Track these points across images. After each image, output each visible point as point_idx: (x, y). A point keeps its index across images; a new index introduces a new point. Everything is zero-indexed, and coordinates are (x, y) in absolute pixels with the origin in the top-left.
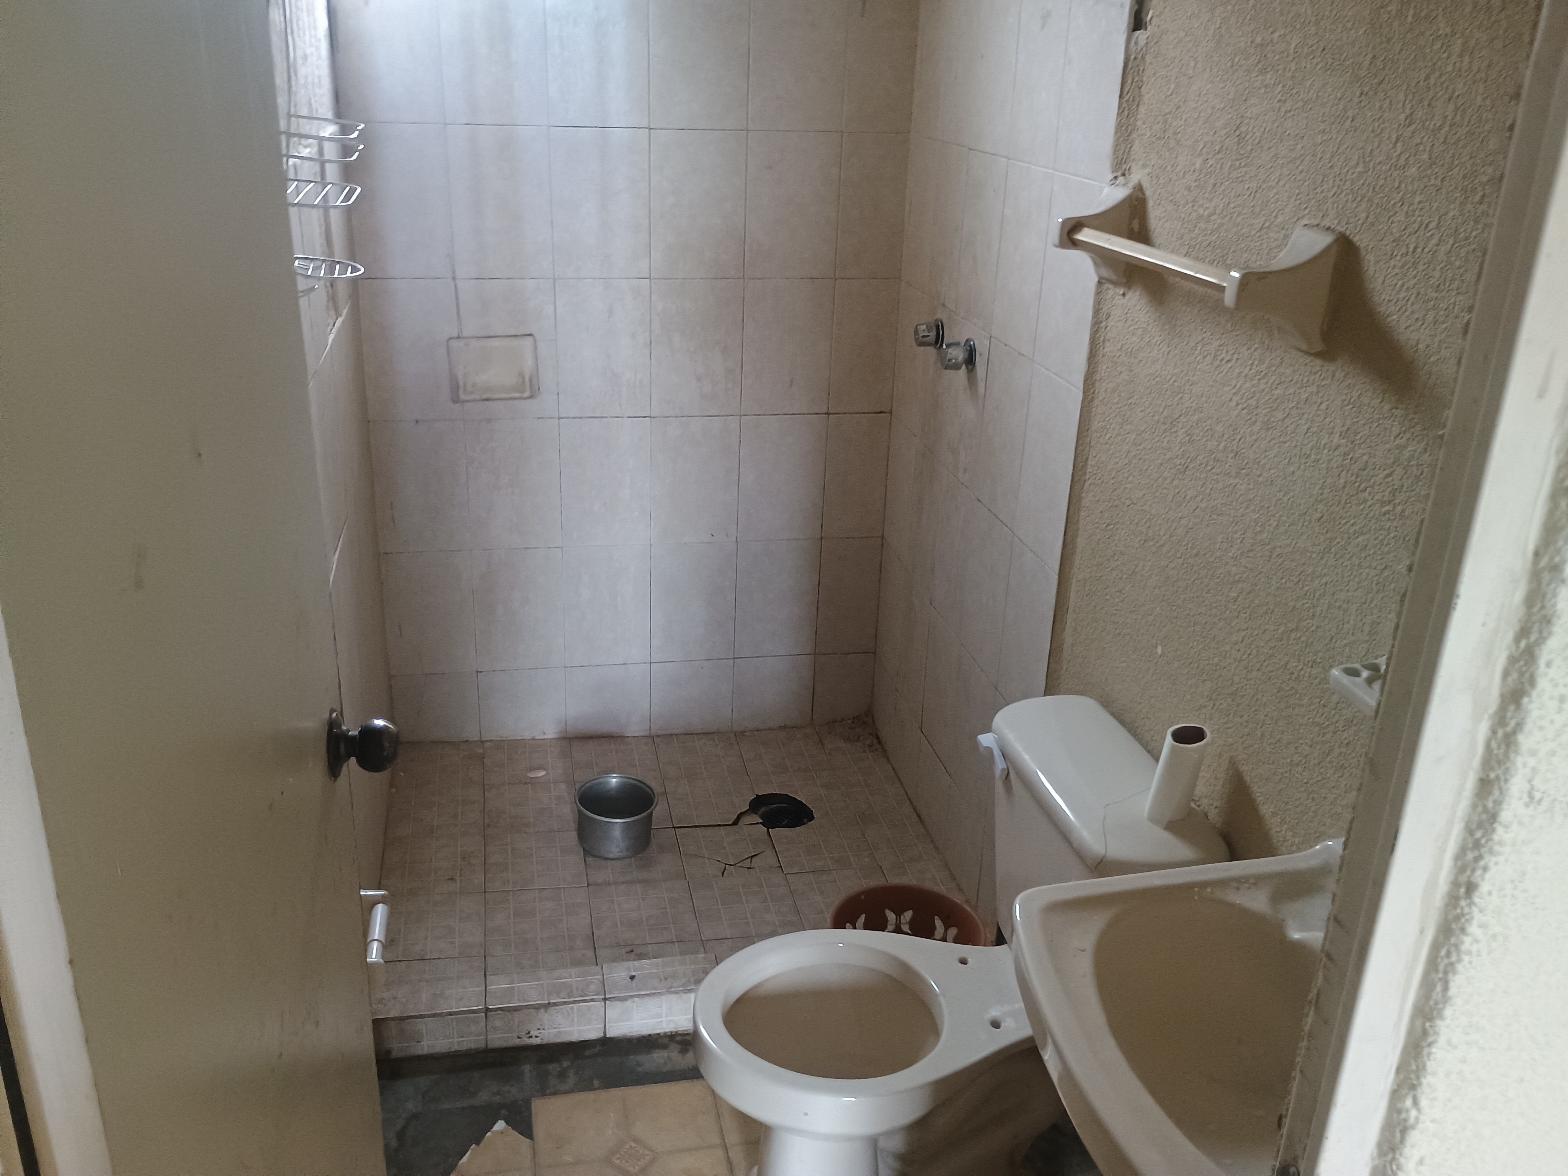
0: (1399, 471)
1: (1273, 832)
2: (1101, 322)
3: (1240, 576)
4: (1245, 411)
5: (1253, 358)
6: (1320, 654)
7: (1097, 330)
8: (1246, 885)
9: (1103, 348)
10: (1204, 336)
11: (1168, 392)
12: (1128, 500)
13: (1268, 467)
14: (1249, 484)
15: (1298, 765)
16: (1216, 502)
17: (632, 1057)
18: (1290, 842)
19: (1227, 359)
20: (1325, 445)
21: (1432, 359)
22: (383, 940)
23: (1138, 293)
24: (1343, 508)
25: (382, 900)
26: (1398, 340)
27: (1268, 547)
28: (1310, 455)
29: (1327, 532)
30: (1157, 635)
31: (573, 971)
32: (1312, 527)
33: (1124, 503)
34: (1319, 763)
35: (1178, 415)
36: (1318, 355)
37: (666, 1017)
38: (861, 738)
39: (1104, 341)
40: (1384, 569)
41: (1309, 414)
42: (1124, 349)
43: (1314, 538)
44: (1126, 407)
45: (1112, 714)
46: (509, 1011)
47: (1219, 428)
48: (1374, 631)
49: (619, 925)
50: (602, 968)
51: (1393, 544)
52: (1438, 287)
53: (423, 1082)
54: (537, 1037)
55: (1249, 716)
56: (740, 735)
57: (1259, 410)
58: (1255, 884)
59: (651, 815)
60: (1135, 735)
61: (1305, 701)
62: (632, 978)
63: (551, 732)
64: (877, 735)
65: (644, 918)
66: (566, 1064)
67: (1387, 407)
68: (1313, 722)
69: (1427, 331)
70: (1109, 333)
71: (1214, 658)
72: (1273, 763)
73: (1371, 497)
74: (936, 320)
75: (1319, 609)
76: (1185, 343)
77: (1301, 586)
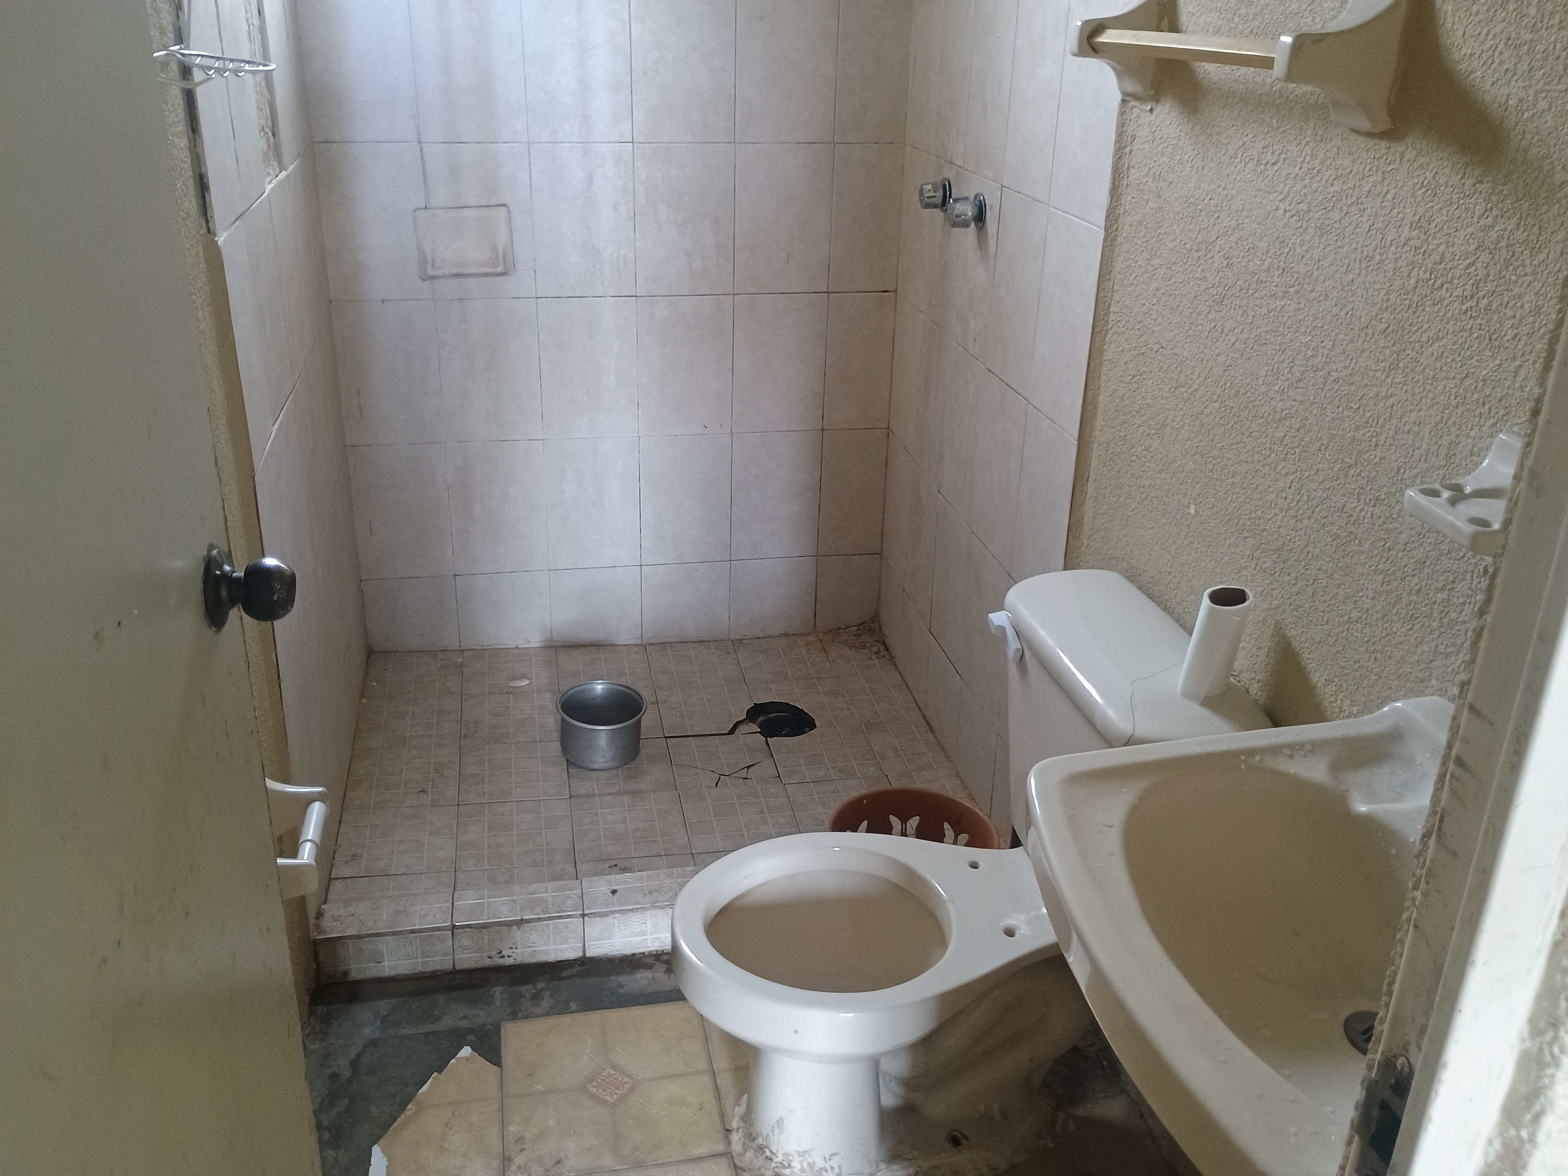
0: (1485, 256)
1: (1326, 703)
2: (1126, 147)
3: (1287, 411)
4: (1295, 218)
5: (1304, 154)
6: (1385, 489)
7: (1120, 157)
8: (1301, 753)
9: (1128, 177)
10: (1246, 139)
11: (1202, 213)
12: (1156, 345)
13: (1321, 278)
14: (1299, 304)
15: (1357, 621)
16: (1259, 330)
17: (613, 978)
18: (1347, 712)
19: (1272, 161)
20: (1392, 241)
21: (1526, 115)
22: (318, 841)
23: (1168, 105)
24: (1414, 313)
25: (320, 797)
26: (1483, 101)
27: (1322, 373)
28: (1373, 257)
29: (1394, 345)
30: (1189, 493)
31: (550, 885)
32: (1376, 341)
33: (1152, 349)
34: (1384, 616)
35: (1214, 238)
36: (1385, 135)
37: (651, 935)
38: (868, 645)
39: (1128, 168)
40: (1465, 378)
41: (1372, 208)
42: (1151, 173)
43: (1377, 354)
44: (1154, 240)
45: (1140, 588)
46: (478, 928)
47: (1263, 244)
48: (1452, 453)
49: (602, 838)
50: (581, 882)
51: (1476, 345)
52: (1534, 26)
53: (383, 1006)
54: (509, 956)
55: (1298, 572)
56: (739, 642)
57: (1311, 214)
58: (1312, 751)
59: (639, 722)
60: (1166, 609)
61: (1367, 546)
62: (614, 892)
63: (533, 639)
64: (884, 641)
65: (630, 831)
66: (540, 985)
67: (1469, 183)
68: (1376, 571)
69: (1520, 83)
70: (1134, 158)
71: (1256, 510)
72: (1327, 623)
73: (1449, 294)
74: (944, 179)
75: (1383, 438)
76: (1223, 153)
77: (1361, 412)
